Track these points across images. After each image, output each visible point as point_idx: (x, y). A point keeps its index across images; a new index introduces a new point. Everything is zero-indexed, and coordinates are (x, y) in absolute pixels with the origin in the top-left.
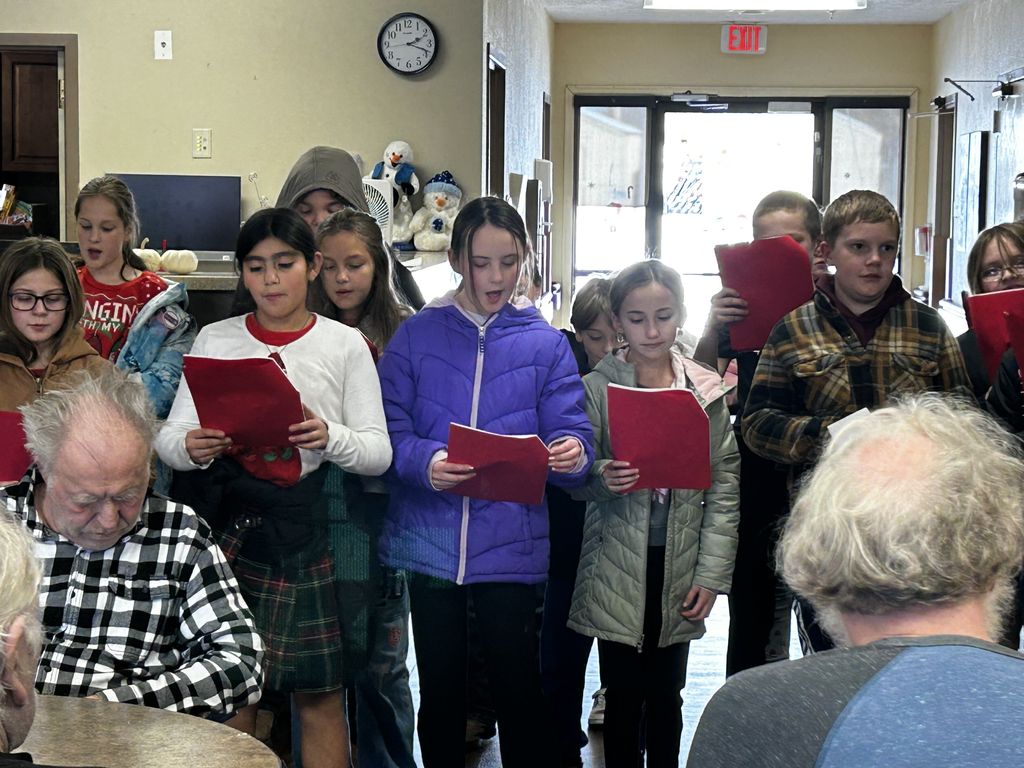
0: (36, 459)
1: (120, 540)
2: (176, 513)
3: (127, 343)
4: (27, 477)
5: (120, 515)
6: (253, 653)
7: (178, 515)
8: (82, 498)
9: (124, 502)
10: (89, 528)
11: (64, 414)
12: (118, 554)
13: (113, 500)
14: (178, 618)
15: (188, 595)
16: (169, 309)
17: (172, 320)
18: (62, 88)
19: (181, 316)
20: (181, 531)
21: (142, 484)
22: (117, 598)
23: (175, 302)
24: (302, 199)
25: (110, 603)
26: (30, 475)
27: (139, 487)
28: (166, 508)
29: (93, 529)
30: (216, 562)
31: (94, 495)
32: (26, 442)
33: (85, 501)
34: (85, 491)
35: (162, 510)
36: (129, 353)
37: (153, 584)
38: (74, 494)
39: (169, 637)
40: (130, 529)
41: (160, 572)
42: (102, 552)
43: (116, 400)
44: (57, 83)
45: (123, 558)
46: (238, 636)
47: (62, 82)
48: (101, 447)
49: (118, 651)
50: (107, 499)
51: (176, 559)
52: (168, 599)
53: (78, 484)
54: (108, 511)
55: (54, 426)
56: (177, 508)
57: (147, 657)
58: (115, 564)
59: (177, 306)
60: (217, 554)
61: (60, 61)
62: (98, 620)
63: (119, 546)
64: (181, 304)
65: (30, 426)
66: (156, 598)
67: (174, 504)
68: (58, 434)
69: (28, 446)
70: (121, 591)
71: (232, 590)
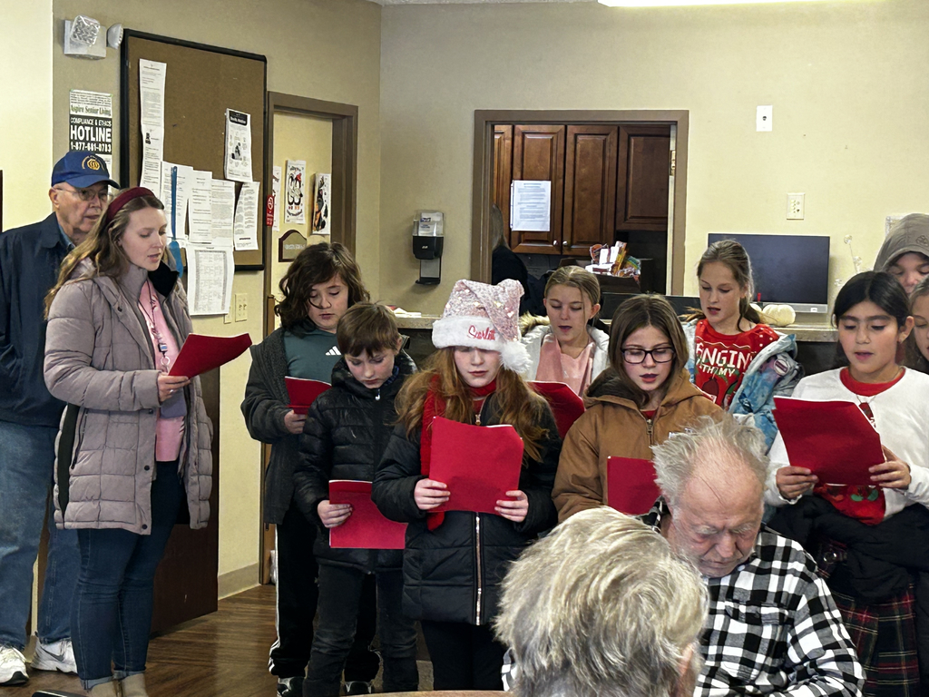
0: (664, 493)
1: (736, 568)
2: (786, 547)
3: (742, 386)
4: (655, 508)
5: (737, 546)
6: (855, 681)
7: (788, 550)
8: (703, 529)
9: (740, 534)
10: (710, 556)
11: (690, 454)
12: (733, 581)
13: (731, 532)
14: (786, 643)
15: (795, 623)
16: (780, 357)
17: (782, 367)
18: (673, 157)
19: (790, 363)
20: (789, 564)
21: (757, 519)
22: (732, 621)
23: (785, 351)
24: (894, 262)
25: (726, 624)
26: (658, 507)
27: (754, 522)
28: (776, 542)
29: (713, 558)
30: (821, 594)
31: (714, 527)
32: (656, 477)
33: (706, 533)
34: (707, 524)
35: (773, 544)
36: (743, 396)
37: (764, 611)
38: (697, 525)
39: (777, 660)
40: (746, 559)
41: (770, 600)
42: (719, 579)
43: (735, 443)
44: (669, 153)
45: (737, 585)
46: (840, 664)
47: (674, 152)
48: (722, 485)
49: (732, 669)
50: (726, 531)
51: (785, 589)
52: (777, 625)
53: (699, 516)
54: (726, 542)
55: (681, 464)
56: (786, 543)
57: (757, 676)
58: (731, 589)
59: (787, 355)
60: (822, 587)
61: (673, 133)
62: (715, 639)
63: (735, 574)
64: (791, 353)
65: (660, 464)
66: (768, 623)
67: (785, 539)
68: (684, 472)
69: (657, 481)
70: (736, 615)
71: (836, 621)
